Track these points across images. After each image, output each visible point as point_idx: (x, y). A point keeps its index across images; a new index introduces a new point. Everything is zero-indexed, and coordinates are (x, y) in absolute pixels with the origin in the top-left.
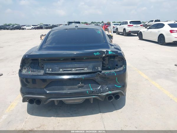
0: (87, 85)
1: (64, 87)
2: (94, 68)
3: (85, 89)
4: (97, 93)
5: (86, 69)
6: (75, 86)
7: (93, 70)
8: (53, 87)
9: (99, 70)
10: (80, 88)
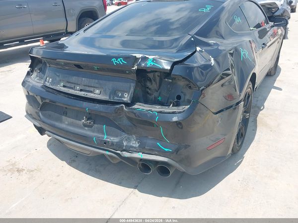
0: (99, 126)
1: (64, 117)
2: (114, 92)
3: (93, 132)
4: (115, 147)
5: (97, 91)
6: (78, 122)
7: (110, 97)
8: (50, 112)
9: (125, 99)
10: (86, 128)
